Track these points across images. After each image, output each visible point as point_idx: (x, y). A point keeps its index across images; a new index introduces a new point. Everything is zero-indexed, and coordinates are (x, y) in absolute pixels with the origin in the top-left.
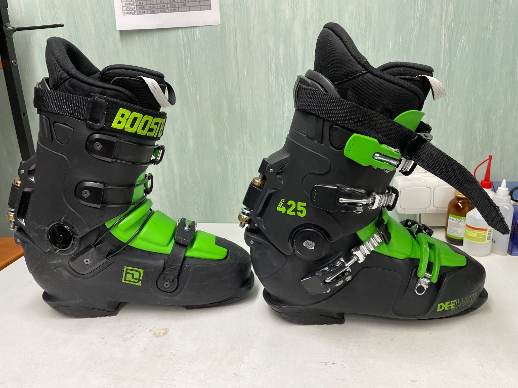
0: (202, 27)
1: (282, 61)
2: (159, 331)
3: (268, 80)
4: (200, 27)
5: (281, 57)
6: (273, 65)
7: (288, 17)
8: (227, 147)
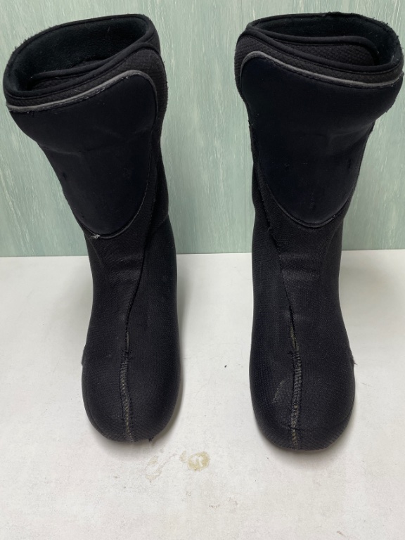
2: (194, 459)
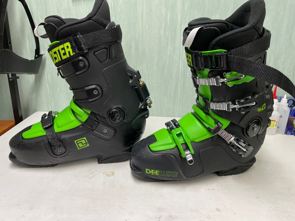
1: (168, 22)
2: (108, 173)
3: (160, 33)
5: (168, 20)
6: (163, 24)
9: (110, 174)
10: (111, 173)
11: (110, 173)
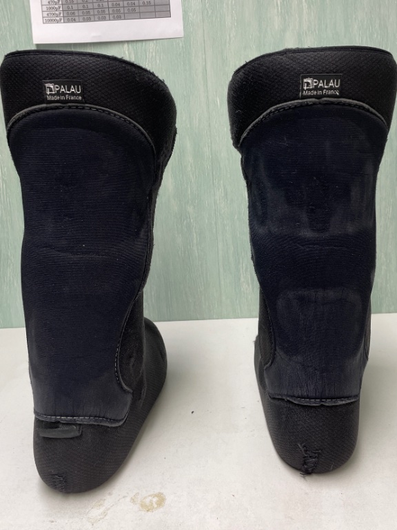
0: (158, 41)
2: (147, 501)
4: (155, 41)
7: (276, 28)
8: (192, 207)
9: (151, 501)
10: (155, 500)
11: (150, 498)
